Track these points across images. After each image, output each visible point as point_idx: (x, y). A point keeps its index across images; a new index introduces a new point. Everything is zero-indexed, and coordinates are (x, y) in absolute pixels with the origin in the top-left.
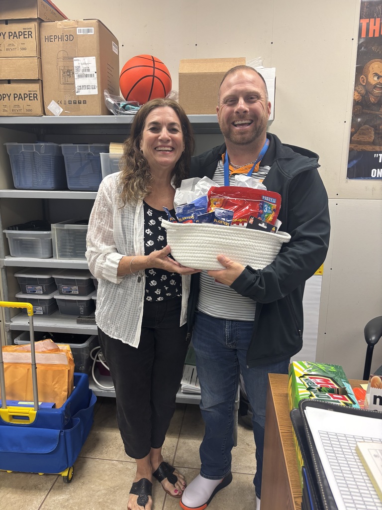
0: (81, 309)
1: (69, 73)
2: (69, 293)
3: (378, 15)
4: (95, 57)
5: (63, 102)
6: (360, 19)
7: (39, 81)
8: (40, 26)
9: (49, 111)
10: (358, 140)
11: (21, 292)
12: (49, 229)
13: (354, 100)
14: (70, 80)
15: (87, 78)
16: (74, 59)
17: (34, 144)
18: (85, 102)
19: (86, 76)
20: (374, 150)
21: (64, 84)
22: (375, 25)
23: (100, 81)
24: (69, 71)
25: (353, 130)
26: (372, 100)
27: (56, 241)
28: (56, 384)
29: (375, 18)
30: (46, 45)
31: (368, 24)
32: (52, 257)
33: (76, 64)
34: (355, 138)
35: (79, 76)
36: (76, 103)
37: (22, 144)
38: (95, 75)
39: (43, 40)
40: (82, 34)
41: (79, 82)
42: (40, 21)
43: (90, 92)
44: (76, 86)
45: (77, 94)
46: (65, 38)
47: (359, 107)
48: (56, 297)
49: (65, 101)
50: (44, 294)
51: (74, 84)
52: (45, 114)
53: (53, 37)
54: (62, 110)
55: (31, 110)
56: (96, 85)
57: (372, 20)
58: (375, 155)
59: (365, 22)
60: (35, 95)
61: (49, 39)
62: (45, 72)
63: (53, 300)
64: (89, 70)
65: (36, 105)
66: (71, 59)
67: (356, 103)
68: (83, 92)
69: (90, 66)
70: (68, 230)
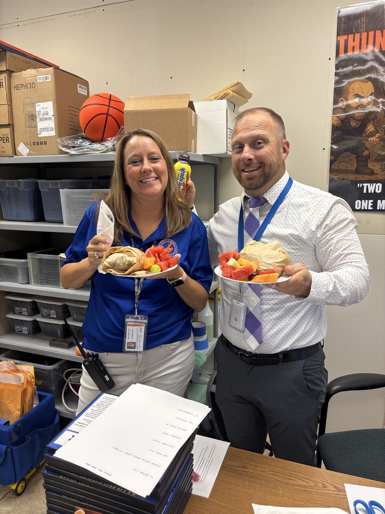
0: (58, 332)
1: (33, 117)
2: (48, 316)
3: (357, 30)
4: (52, 102)
5: (29, 144)
6: (337, 36)
7: (10, 125)
8: (10, 77)
9: (18, 151)
10: (339, 168)
11: (12, 313)
12: (26, 258)
13: (333, 126)
14: (33, 123)
15: (47, 121)
16: (36, 104)
17: (15, 181)
18: (45, 143)
19: (46, 119)
20: (357, 180)
21: (29, 127)
22: (354, 41)
23: (56, 123)
24: (32, 116)
25: (333, 157)
26: (353, 124)
27: (31, 269)
28: (10, 402)
29: (354, 34)
30: (15, 93)
31: (346, 42)
32: (29, 283)
33: (38, 109)
34: (335, 166)
35: (41, 120)
36: (39, 144)
37: (7, 181)
38: (53, 117)
39: (12, 89)
40: (41, 81)
41: (40, 125)
42: (10, 72)
43: (49, 134)
44: (38, 129)
45: (39, 136)
46: (29, 86)
47: (338, 133)
48: (37, 319)
49: (30, 143)
50: (29, 315)
51: (36, 127)
52: (16, 155)
53: (20, 86)
54: (28, 151)
55: (4, 152)
56: (54, 127)
57: (351, 36)
58: (359, 184)
59: (342, 39)
60: (7, 139)
61: (17, 87)
62: (15, 118)
63: (35, 322)
64: (47, 114)
65: (8, 147)
66: (33, 105)
67: (335, 129)
68: (44, 134)
69: (48, 110)
70: (40, 259)
